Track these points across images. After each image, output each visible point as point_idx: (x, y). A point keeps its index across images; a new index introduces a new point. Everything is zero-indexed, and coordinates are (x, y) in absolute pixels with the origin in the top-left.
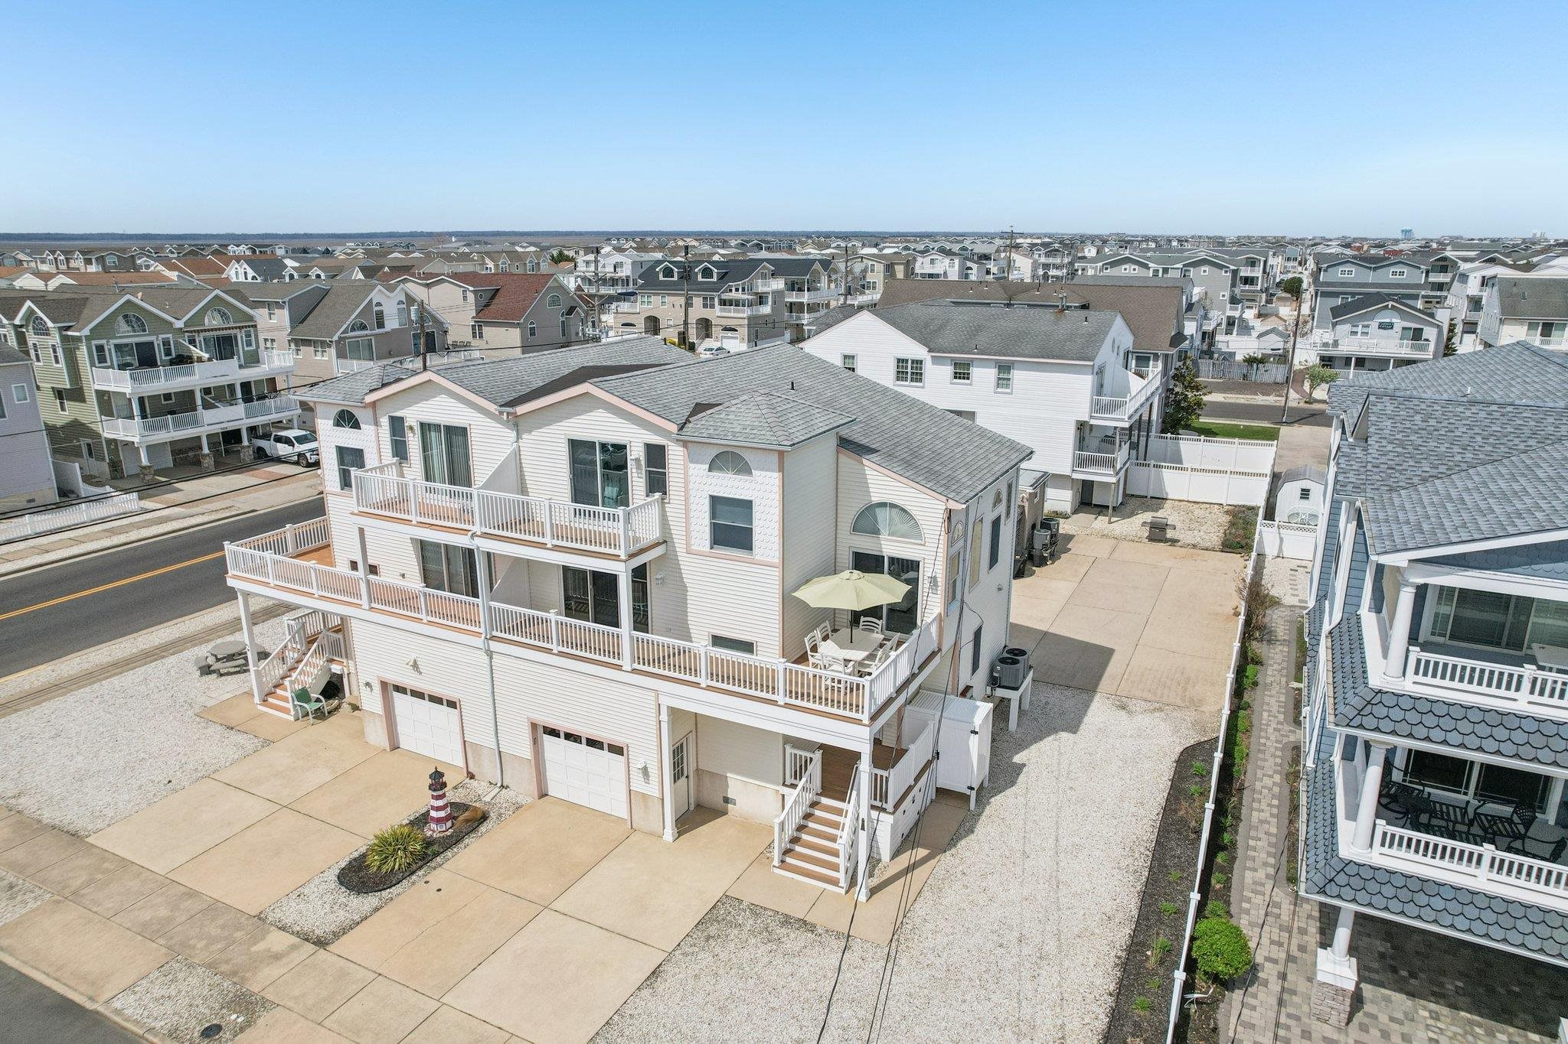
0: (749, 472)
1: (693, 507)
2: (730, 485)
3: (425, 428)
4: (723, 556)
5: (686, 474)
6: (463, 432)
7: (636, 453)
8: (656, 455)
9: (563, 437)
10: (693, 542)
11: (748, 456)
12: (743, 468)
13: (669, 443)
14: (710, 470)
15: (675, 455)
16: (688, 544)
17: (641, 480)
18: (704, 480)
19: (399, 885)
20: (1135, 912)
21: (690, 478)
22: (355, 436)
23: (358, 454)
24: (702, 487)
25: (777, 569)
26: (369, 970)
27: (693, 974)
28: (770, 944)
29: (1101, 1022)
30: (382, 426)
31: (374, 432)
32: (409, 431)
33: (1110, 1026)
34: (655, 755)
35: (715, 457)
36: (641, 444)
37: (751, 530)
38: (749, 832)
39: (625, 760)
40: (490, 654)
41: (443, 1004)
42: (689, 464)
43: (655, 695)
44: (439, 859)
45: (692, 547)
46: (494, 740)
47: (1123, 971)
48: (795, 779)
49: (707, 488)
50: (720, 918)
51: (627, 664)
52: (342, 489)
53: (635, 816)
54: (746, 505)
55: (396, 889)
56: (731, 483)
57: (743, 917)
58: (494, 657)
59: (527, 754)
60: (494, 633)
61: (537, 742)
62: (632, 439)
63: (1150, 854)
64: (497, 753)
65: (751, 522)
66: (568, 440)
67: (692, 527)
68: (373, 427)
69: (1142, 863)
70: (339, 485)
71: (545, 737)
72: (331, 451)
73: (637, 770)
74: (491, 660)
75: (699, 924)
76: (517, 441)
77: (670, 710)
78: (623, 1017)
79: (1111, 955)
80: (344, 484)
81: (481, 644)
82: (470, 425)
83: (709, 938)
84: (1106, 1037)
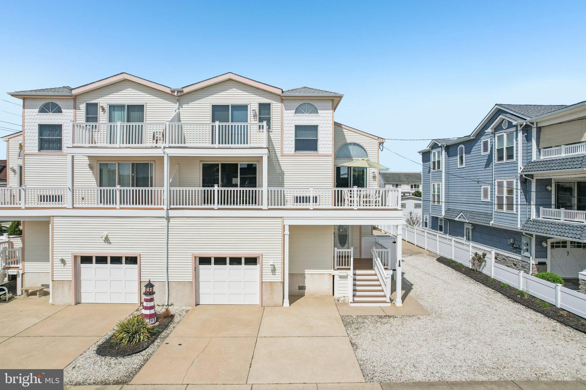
0: (317, 112)
1: (285, 132)
3: (113, 108)
4: (302, 155)
5: (282, 117)
6: (140, 108)
8: (265, 109)
9: (209, 104)
10: (284, 150)
11: (316, 105)
12: (313, 110)
13: (274, 102)
14: (295, 113)
15: (276, 108)
16: (282, 151)
18: (292, 118)
19: (149, 348)
20: (493, 290)
21: (284, 118)
22: (56, 117)
23: (58, 128)
24: (291, 122)
25: (331, 157)
26: (177, 385)
27: (370, 340)
28: (386, 325)
29: (539, 314)
30: (80, 110)
31: (72, 114)
32: (101, 111)
33: (544, 314)
34: (280, 256)
35: (299, 106)
36: (256, 104)
37: (317, 140)
38: (320, 299)
39: (258, 266)
40: (168, 218)
41: (252, 384)
42: (285, 111)
43: (281, 220)
44: (163, 334)
45: (284, 153)
46: (165, 275)
47: (519, 303)
48: (339, 265)
49: (293, 122)
50: (351, 322)
51: (265, 206)
52: (39, 151)
53: (265, 298)
54: (315, 128)
55: (149, 350)
56: (307, 118)
57: (360, 320)
58: (171, 220)
59: (189, 277)
60: (172, 206)
61: (196, 270)
62: (251, 102)
63: (471, 279)
64: (167, 283)
65: (317, 137)
66: (213, 106)
67: (285, 142)
68: (72, 111)
69: (472, 281)
70: (37, 148)
71: (201, 267)
72: (34, 128)
73: (267, 270)
74: (169, 222)
75: (345, 326)
76: (179, 109)
77: (290, 227)
78: (364, 361)
79: (507, 300)
80: (41, 148)
81: (163, 213)
82: (146, 103)
83: (357, 329)
84: (549, 317)
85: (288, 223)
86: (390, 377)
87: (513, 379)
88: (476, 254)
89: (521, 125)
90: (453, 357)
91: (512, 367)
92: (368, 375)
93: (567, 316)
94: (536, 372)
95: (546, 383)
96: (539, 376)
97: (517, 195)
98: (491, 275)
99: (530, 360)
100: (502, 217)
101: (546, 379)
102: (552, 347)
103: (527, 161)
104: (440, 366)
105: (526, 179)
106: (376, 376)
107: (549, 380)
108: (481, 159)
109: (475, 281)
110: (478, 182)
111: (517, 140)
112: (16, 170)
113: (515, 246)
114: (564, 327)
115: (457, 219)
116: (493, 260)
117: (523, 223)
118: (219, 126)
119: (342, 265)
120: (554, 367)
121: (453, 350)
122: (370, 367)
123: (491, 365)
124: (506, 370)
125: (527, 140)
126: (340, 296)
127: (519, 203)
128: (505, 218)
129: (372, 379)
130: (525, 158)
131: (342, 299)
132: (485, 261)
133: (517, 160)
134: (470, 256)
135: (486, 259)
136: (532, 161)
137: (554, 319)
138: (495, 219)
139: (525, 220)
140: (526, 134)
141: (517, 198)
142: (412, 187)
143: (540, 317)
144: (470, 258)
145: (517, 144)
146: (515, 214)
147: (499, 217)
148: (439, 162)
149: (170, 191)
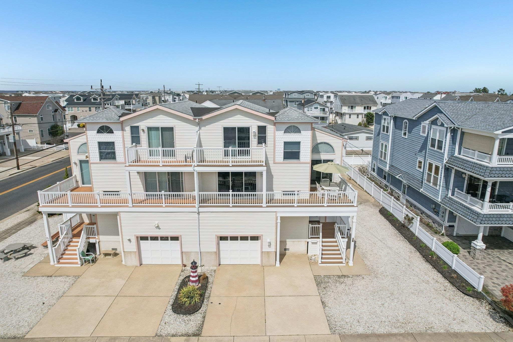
0: (300, 132)
1: (276, 147)
2: (292, 137)
3: (150, 129)
4: (289, 163)
5: (274, 135)
6: (171, 129)
7: (254, 130)
8: (262, 130)
9: (221, 127)
10: (276, 159)
11: (300, 126)
12: (297, 131)
13: (268, 125)
14: (284, 133)
15: (270, 129)
16: (274, 160)
17: (256, 139)
18: (282, 137)
19: (202, 307)
20: (415, 249)
21: (276, 137)
22: (110, 136)
23: (111, 145)
24: (281, 139)
25: (309, 164)
26: (228, 336)
27: (333, 299)
28: (343, 284)
29: (439, 275)
30: (125, 131)
31: (121, 134)
32: (141, 131)
33: (442, 275)
34: (274, 236)
35: (287, 128)
36: (256, 126)
37: (299, 152)
38: (298, 257)
39: (259, 242)
40: (199, 213)
41: (269, 336)
42: (276, 132)
43: (275, 214)
44: (207, 294)
45: (276, 161)
46: (198, 248)
47: (429, 262)
48: (312, 235)
49: (283, 139)
50: (320, 282)
51: (264, 205)
52: (100, 161)
53: (264, 261)
54: (299, 143)
55: (203, 309)
56: (292, 136)
57: (326, 280)
58: (200, 214)
59: (214, 249)
60: (201, 205)
61: (218, 244)
62: (252, 125)
63: (401, 235)
64: (200, 253)
65: (299, 149)
66: (224, 128)
67: (276, 154)
68: (121, 132)
69: (402, 238)
70: (99, 159)
71: (221, 241)
72: (95, 144)
73: (265, 245)
74: (199, 215)
75: (317, 285)
76: (199, 130)
77: (281, 218)
78: (330, 317)
79: (422, 260)
80: (101, 158)
81: (195, 210)
82: (175, 126)
83: (325, 288)
84: (445, 278)
85: (279, 215)
86: (344, 330)
87: (412, 332)
88: (407, 215)
89: (450, 128)
90: (381, 314)
91: (414, 322)
92: (332, 328)
93: (456, 278)
94: (426, 326)
95: (430, 335)
96: (427, 329)
97: (441, 178)
98: (416, 233)
99: (425, 316)
100: (429, 189)
101: (430, 332)
102: (440, 305)
103: (451, 154)
104: (373, 321)
105: (448, 168)
106: (337, 329)
107: (432, 332)
108: (420, 137)
109: (404, 238)
110: (415, 154)
111: (446, 138)
112: (77, 163)
113: (435, 210)
114: (452, 287)
115: (397, 177)
116: (418, 223)
117: (443, 197)
118: (232, 150)
119: (314, 235)
120: (437, 322)
121: (382, 308)
122: (333, 322)
123: (402, 321)
124: (410, 324)
125: (453, 143)
126: (312, 255)
127: (441, 185)
128: (431, 190)
129: (335, 331)
130: (450, 151)
131: (313, 258)
132: (413, 223)
133: (444, 152)
134: (402, 216)
135: (413, 221)
136: (454, 156)
137: (448, 280)
138: (424, 188)
139: (444, 195)
140: (452, 134)
141: (440, 180)
142: (365, 108)
143: (439, 277)
144: (402, 217)
145: (446, 140)
146: (438, 190)
147: (427, 188)
148: (388, 127)
149: (199, 195)
